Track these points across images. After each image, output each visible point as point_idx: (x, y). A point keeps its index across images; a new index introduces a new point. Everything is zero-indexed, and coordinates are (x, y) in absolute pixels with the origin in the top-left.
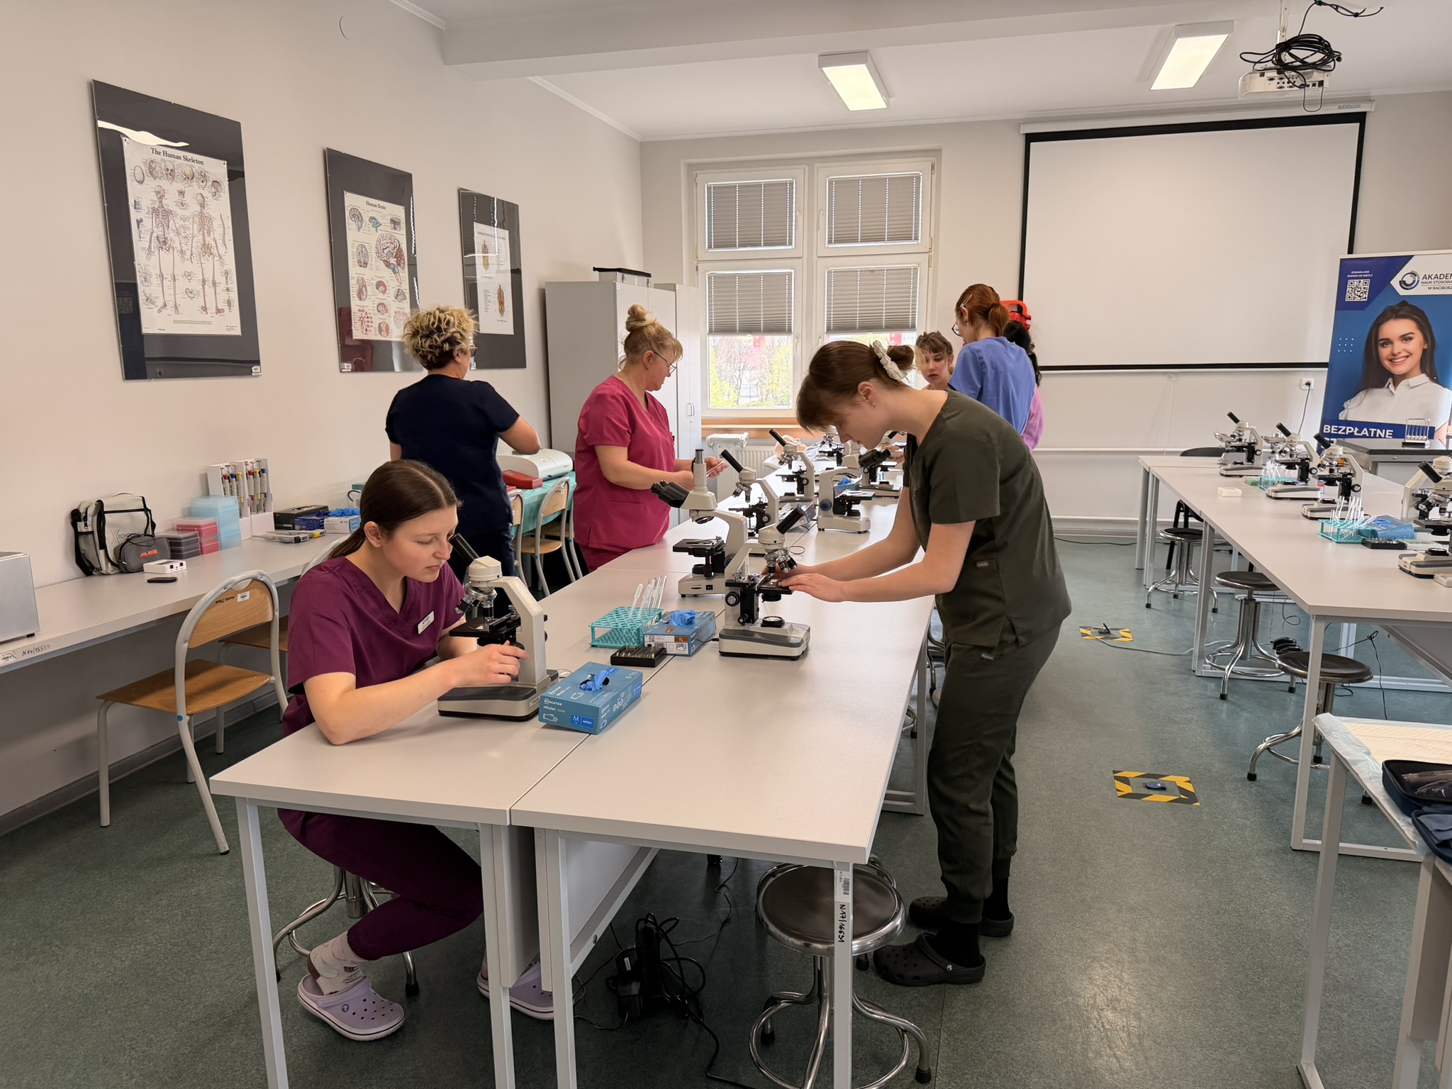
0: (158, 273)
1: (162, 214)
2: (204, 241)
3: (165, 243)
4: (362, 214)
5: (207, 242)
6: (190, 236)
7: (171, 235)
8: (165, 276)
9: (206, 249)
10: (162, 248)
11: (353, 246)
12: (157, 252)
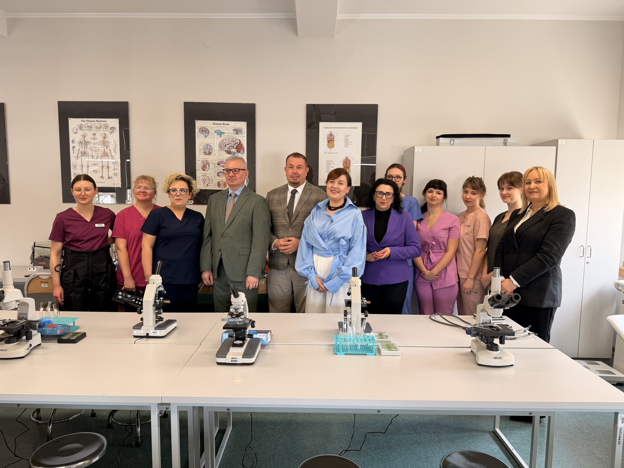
0: (81, 165)
1: (84, 143)
2: (104, 151)
3: (85, 153)
4: (209, 130)
5: (106, 151)
6: (97, 150)
7: (88, 150)
8: (84, 166)
9: (105, 154)
10: (83, 156)
11: (200, 145)
12: (80, 157)
